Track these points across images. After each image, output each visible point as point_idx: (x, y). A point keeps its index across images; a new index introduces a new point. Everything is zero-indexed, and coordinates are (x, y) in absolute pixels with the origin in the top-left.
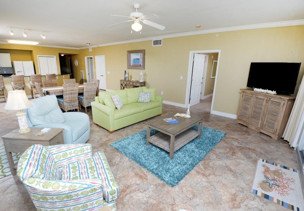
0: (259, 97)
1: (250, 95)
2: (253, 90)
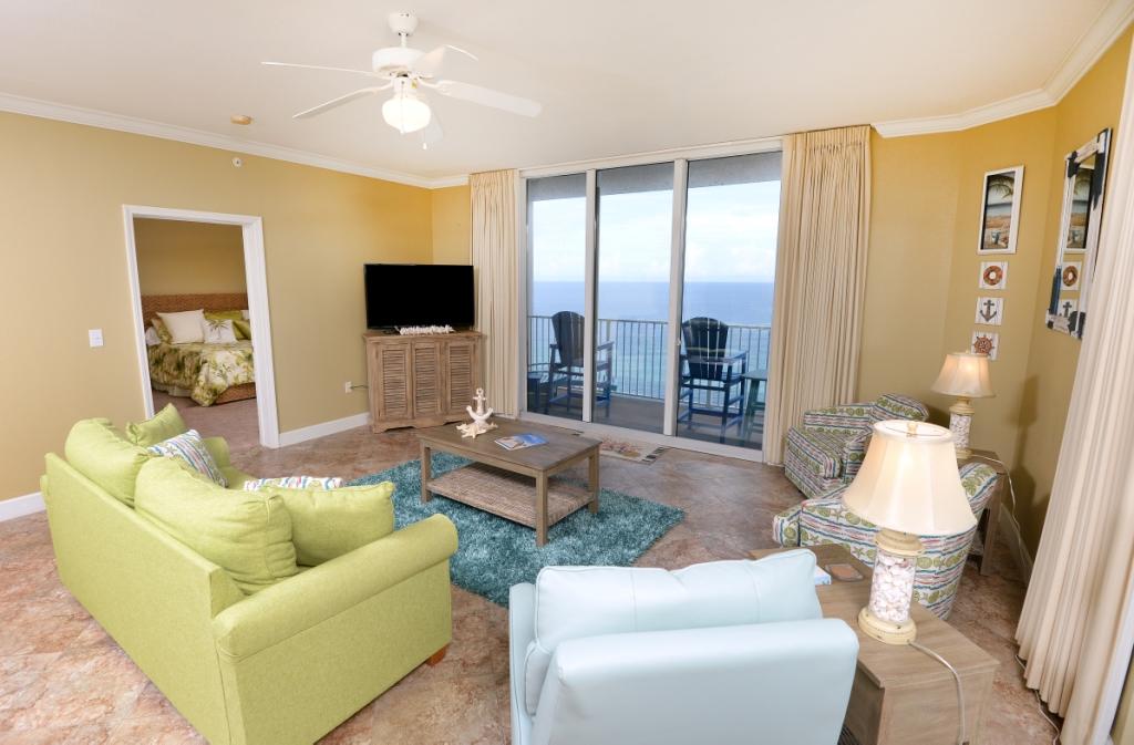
0: (422, 345)
1: (399, 347)
2: (398, 333)
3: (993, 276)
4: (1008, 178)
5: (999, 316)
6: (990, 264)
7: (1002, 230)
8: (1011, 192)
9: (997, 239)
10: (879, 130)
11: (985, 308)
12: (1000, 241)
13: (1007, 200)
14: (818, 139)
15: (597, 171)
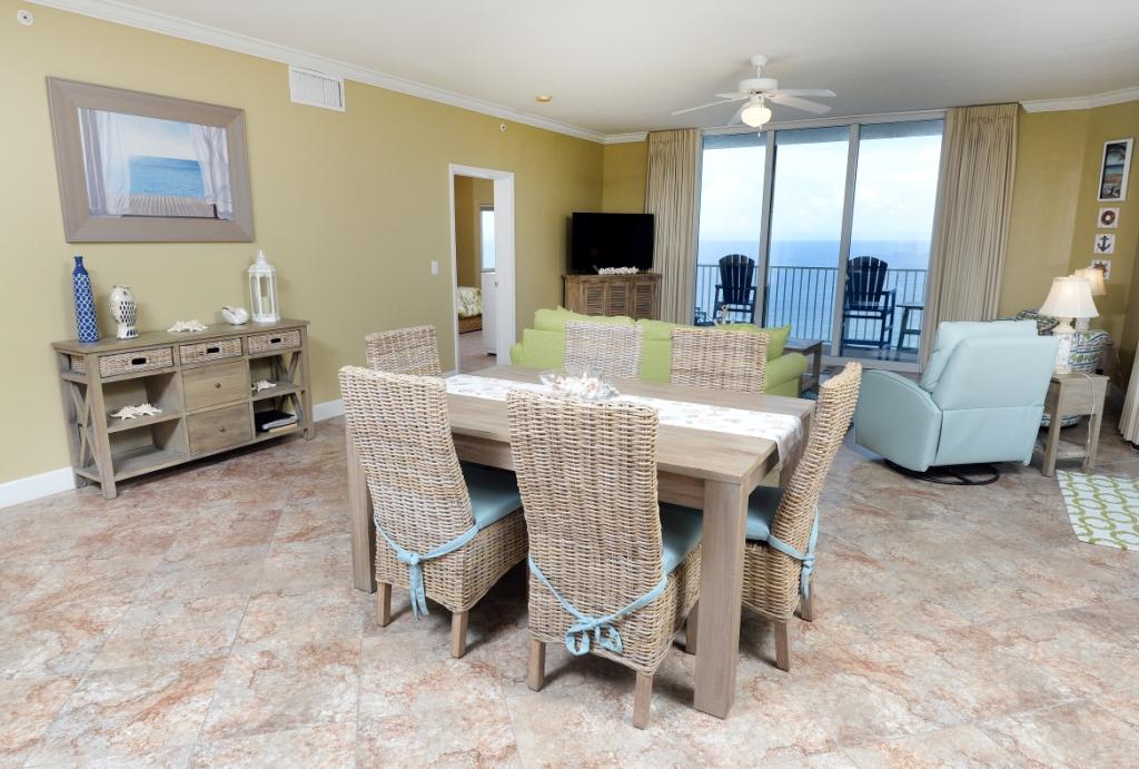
3: (1108, 218)
4: (1122, 147)
5: (1112, 247)
6: (1106, 210)
7: (1116, 184)
8: (1123, 157)
9: (1112, 190)
10: (1025, 106)
11: (1101, 243)
12: (1115, 192)
13: (1121, 162)
14: (976, 112)
15: (776, 132)
